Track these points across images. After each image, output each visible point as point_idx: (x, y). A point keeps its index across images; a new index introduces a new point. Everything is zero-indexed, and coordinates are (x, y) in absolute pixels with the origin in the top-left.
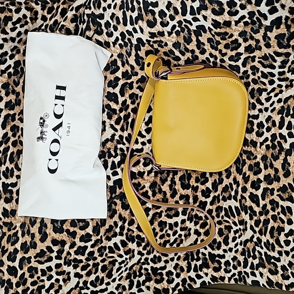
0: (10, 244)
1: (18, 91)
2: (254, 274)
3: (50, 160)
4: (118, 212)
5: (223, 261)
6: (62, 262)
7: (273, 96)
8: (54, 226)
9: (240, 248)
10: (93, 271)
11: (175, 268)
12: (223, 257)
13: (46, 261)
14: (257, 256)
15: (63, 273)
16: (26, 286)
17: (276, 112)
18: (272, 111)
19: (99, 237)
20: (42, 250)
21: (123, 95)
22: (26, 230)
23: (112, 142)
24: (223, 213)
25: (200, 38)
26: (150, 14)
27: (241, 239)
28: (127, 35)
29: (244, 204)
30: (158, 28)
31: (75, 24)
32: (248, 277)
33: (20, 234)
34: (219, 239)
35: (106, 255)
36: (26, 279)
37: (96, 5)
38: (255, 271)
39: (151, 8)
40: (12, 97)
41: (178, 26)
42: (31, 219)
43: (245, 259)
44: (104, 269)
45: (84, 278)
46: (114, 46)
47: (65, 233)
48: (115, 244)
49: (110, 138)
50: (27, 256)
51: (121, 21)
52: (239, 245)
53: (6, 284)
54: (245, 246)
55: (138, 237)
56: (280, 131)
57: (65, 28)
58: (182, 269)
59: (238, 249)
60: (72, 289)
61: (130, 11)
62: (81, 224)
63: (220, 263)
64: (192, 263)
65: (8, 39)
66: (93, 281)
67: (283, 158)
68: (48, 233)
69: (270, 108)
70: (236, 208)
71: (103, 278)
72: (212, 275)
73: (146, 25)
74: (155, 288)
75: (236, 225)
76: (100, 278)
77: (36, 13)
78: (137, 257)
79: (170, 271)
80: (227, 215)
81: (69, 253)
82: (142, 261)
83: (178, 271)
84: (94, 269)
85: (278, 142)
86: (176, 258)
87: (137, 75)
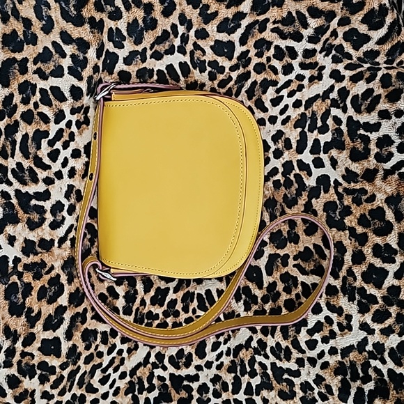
5: (195, 385)
7: (286, 95)
9: (226, 360)
12: (196, 378)
14: (258, 371)
17: (290, 124)
18: (284, 122)
24: (195, 304)
27: (228, 345)
34: (188, 349)
38: (254, 397)
43: (236, 378)
52: (224, 356)
54: (235, 356)
55: (43, 365)
56: (300, 157)
59: (222, 363)
63: (189, 390)
64: (139, 396)
67: (304, 202)
69: (279, 116)
70: (219, 291)
80: (202, 306)
85: (296, 175)
86: (112, 391)
87: (35, 44)
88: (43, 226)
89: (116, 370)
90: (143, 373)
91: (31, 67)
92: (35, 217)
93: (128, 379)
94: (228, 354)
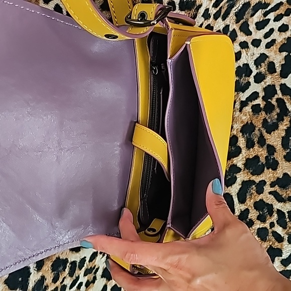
7: (273, 18)
17: (275, 48)
18: (268, 46)
56: (283, 81)
67: (285, 128)
69: (263, 40)
85: (278, 100)
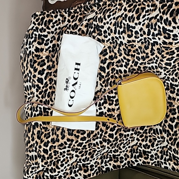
0: (45, 138)
1: (53, 60)
2: (166, 163)
3: (69, 100)
4: (100, 128)
5: (150, 155)
6: (70, 149)
8: (69, 132)
9: (160, 150)
10: (85, 154)
11: (125, 156)
12: (150, 152)
13: (63, 149)
14: (168, 155)
15: (70, 154)
16: (52, 159)
19: (90, 139)
20: (62, 143)
21: (108, 68)
22: (54, 132)
23: (100, 92)
24: (152, 132)
25: (154, 47)
26: (130, 32)
27: (161, 145)
28: (115, 38)
29: (165, 129)
30: (133, 38)
31: (87, 28)
32: (163, 164)
33: (51, 134)
34: (149, 144)
35: (92, 147)
36: (52, 156)
37: (100, 21)
39: (131, 29)
40: (51, 63)
41: (144, 40)
42: (57, 127)
43: (162, 155)
44: (90, 154)
45: (80, 157)
46: (107, 42)
47: (74, 136)
48: (97, 142)
49: (99, 90)
50: (54, 145)
51: (113, 31)
52: (159, 148)
53: (42, 157)
54: (162, 149)
55: (109, 140)
57: (81, 30)
58: (128, 157)
59: (158, 150)
60: (73, 162)
61: (119, 28)
62: (82, 132)
63: (148, 155)
64: (133, 154)
65: (50, 32)
66: (84, 159)
68: (65, 135)
70: (160, 130)
71: (89, 158)
72: (143, 161)
73: (127, 36)
74: (113, 164)
75: (159, 138)
76: (88, 158)
77: (65, 18)
78: (107, 149)
79: (122, 157)
80: (154, 133)
81: (74, 146)
82: (109, 151)
83: (126, 157)
84: (85, 153)
86: (126, 151)
87: (117, 58)
88: (113, 105)
89: (127, 145)
90: (135, 147)
91: (115, 64)
92: (111, 102)
93: (131, 148)
94: (160, 148)
